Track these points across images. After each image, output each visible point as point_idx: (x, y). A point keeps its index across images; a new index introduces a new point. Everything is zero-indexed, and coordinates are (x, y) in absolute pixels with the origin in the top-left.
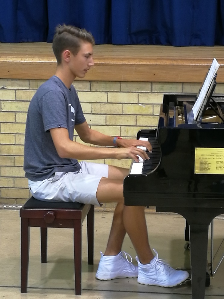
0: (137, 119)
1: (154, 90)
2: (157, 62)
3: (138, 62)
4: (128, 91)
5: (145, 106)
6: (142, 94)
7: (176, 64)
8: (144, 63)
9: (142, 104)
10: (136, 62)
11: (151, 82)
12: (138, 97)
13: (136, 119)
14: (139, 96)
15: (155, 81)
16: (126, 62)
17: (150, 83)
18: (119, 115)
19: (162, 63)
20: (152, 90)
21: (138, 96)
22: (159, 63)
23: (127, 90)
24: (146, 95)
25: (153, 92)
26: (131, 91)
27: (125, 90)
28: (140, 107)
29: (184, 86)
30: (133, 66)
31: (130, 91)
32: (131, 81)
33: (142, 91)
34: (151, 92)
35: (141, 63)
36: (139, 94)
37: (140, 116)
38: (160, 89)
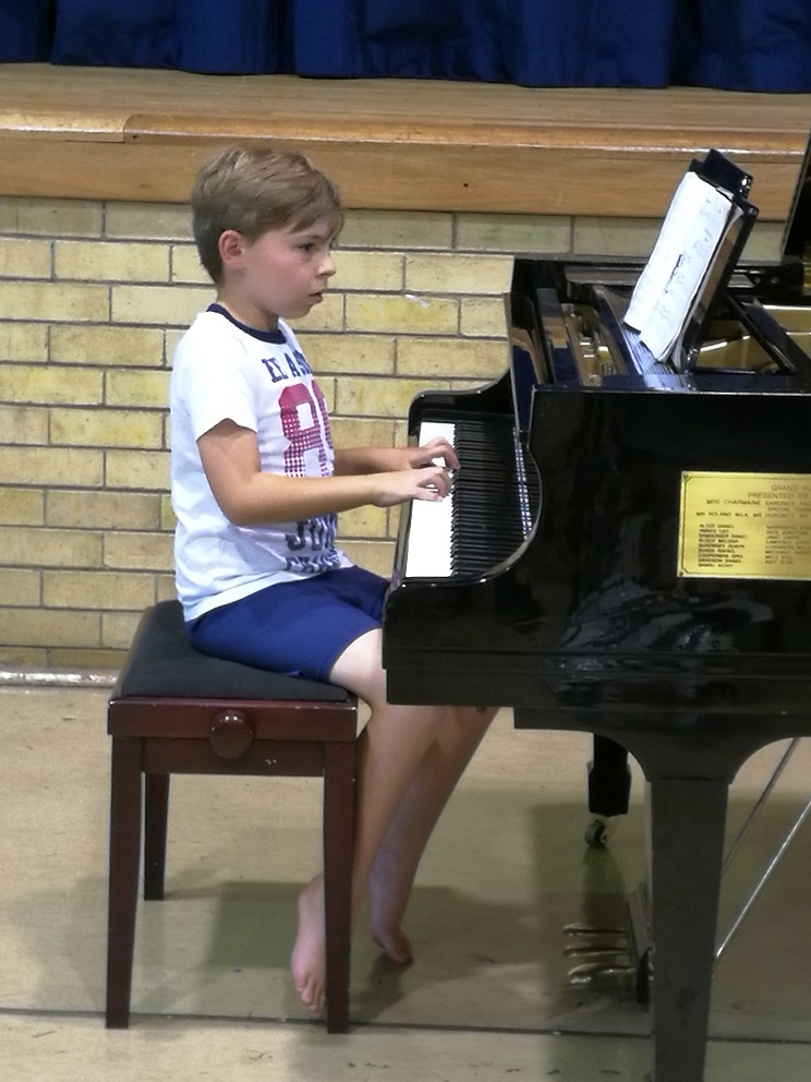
0: (399, 348)
1: (464, 245)
2: (476, 137)
3: (404, 137)
4: (365, 246)
5: (428, 301)
6: (418, 259)
7: (548, 146)
8: (428, 139)
9: (419, 294)
10: (396, 136)
11: (454, 214)
12: (404, 267)
13: (393, 352)
14: (408, 266)
15: (468, 209)
16: (360, 137)
17: (450, 217)
18: (328, 336)
19: (498, 143)
20: (454, 243)
21: (404, 263)
22: (483, 140)
23: (363, 241)
24: (434, 261)
25: (459, 248)
26: (377, 246)
27: (353, 242)
28: (411, 305)
29: (577, 229)
30: (387, 151)
31: (372, 246)
32: (376, 206)
33: (416, 244)
34: (454, 250)
35: (416, 139)
36: (405, 258)
37: (411, 340)
38: (486, 239)
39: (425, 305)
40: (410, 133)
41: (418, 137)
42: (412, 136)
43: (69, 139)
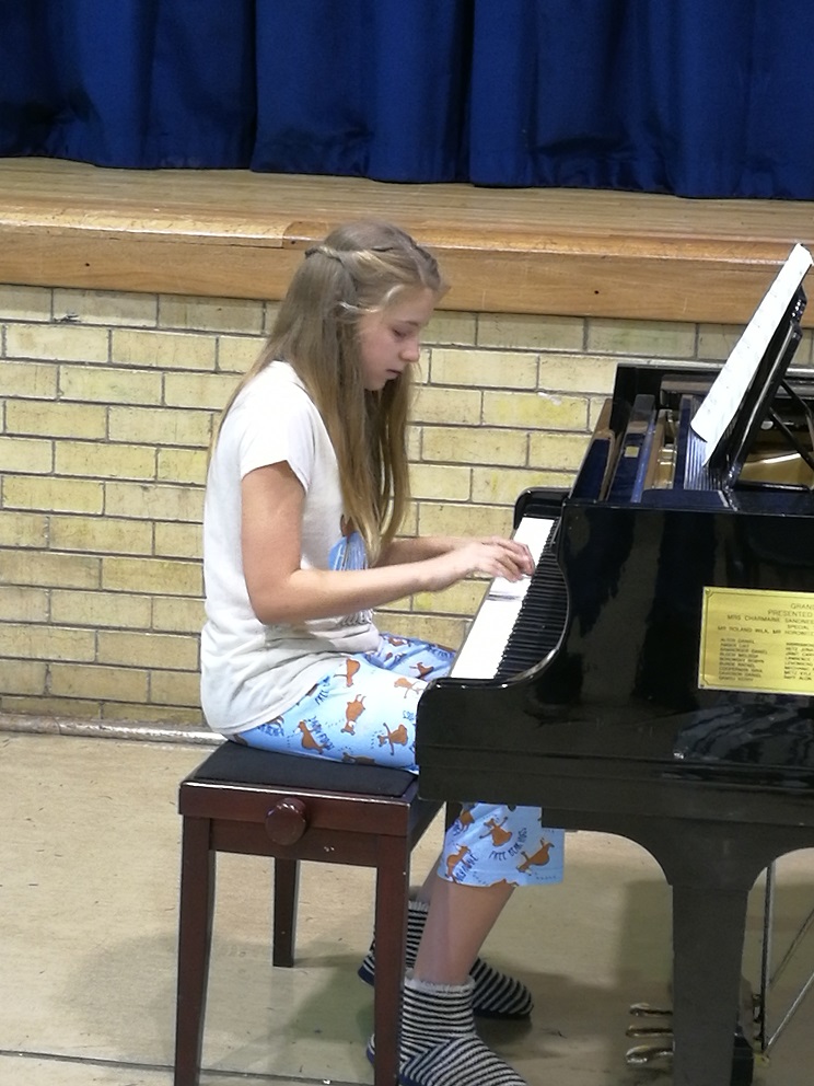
0: (531, 442)
1: (595, 347)
2: (607, 247)
3: (541, 246)
4: (502, 346)
5: (560, 399)
6: (551, 359)
7: (674, 257)
8: (562, 249)
9: (552, 392)
10: (532, 246)
11: (586, 320)
12: (538, 367)
13: (525, 445)
14: (541, 366)
15: (598, 315)
16: (499, 246)
17: (582, 321)
18: (466, 429)
19: (626, 254)
20: (585, 346)
21: (538, 363)
22: (614, 251)
23: (500, 342)
24: (565, 361)
25: (590, 351)
26: (513, 347)
27: (491, 343)
28: (544, 402)
29: (701, 336)
30: (524, 260)
31: (508, 347)
32: (512, 310)
33: (549, 346)
34: (585, 352)
35: (551, 249)
36: (539, 359)
37: (543, 434)
38: (616, 342)
39: (556, 403)
40: (545, 244)
41: (553, 247)
42: (548, 246)
43: (234, 243)
